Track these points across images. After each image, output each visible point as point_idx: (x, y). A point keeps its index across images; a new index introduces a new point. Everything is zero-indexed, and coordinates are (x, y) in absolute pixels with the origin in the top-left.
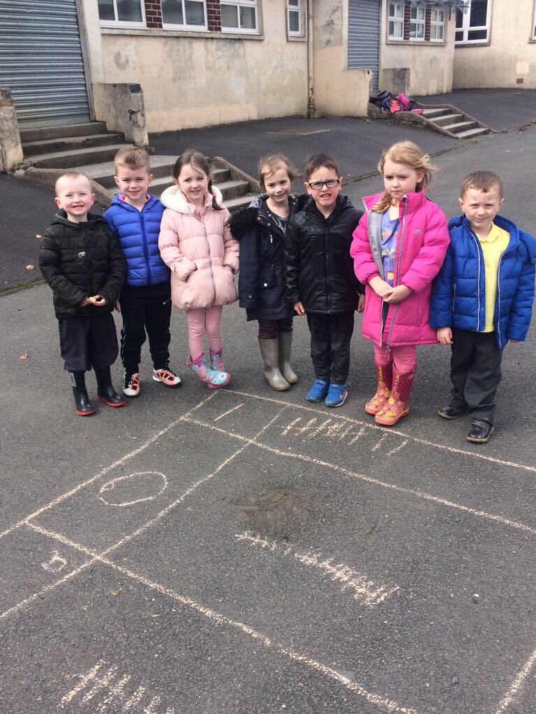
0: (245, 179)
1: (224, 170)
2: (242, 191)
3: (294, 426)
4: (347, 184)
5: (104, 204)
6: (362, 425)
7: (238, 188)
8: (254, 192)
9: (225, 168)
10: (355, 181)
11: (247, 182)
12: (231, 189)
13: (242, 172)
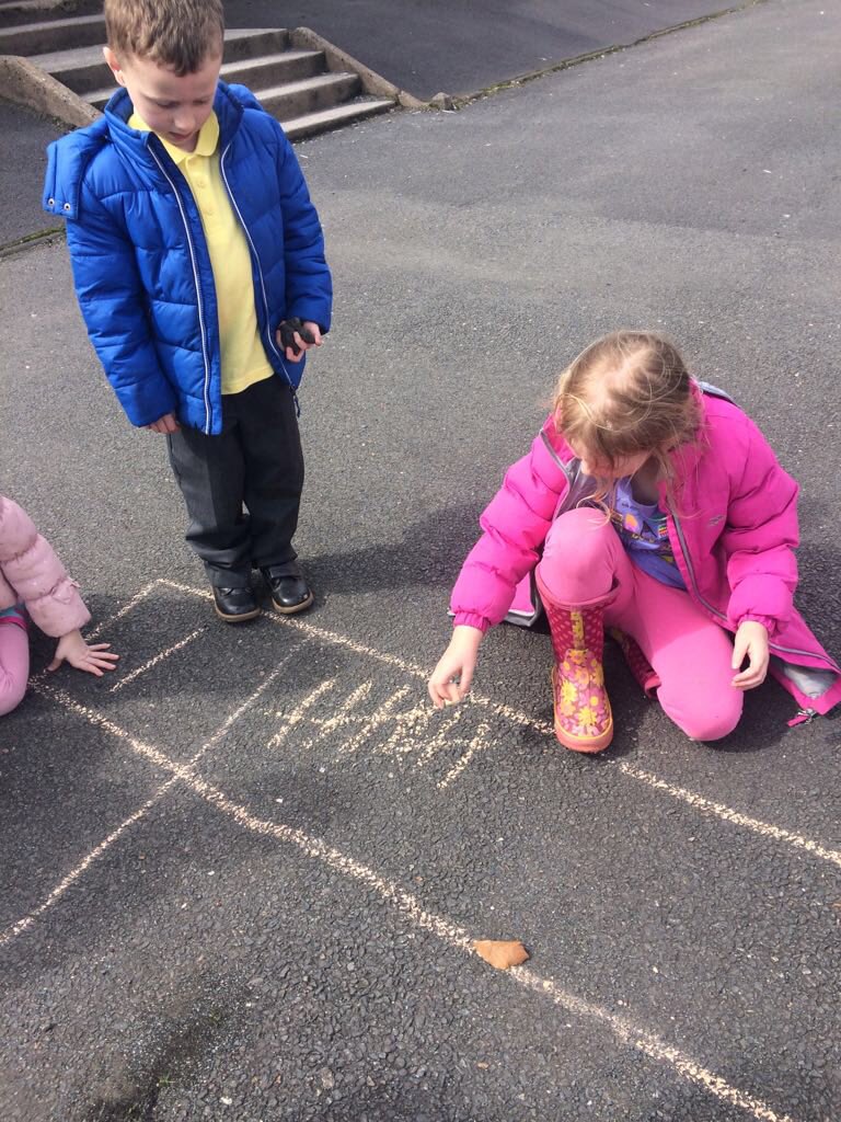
0: (351, 70)
1: (312, 53)
2: (345, 94)
3: (308, 712)
4: (540, 75)
5: (72, 122)
6: (486, 710)
7: (337, 87)
8: (368, 94)
9: (315, 50)
10: (554, 70)
11: (354, 76)
12: (324, 88)
13: (345, 56)
